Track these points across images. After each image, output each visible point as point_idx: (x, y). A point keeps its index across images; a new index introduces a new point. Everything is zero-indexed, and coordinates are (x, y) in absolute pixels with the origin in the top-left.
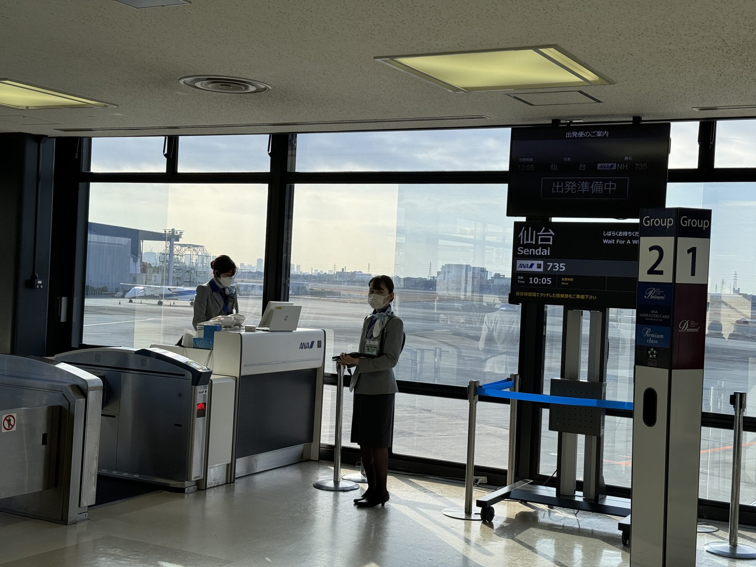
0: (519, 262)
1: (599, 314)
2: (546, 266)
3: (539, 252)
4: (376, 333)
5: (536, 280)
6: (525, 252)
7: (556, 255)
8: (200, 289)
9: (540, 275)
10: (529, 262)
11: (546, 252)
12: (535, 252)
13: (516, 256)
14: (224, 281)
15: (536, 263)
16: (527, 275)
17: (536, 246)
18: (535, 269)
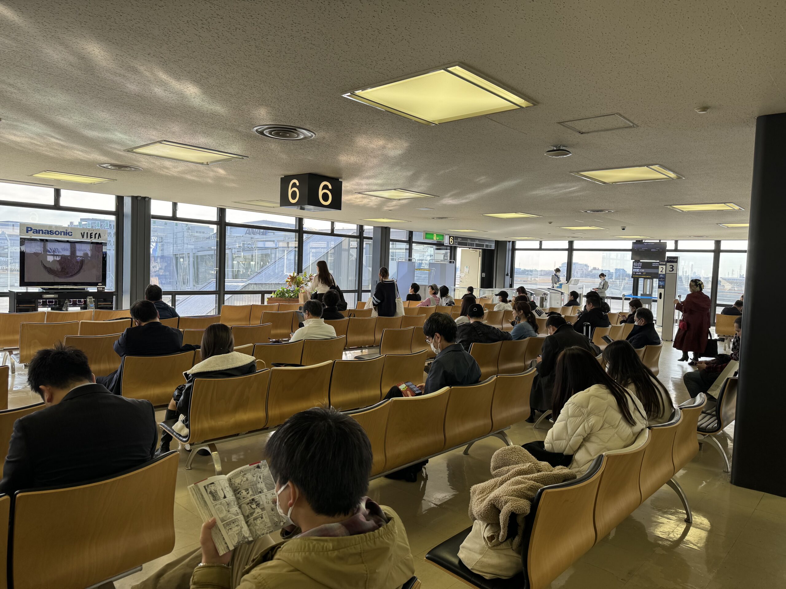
0: (634, 269)
1: (652, 280)
2: (640, 270)
3: (638, 267)
4: (602, 284)
5: (638, 273)
6: (635, 267)
7: (642, 268)
8: (553, 276)
9: (638, 272)
10: (636, 270)
11: (640, 267)
12: (637, 267)
13: (633, 268)
14: (558, 274)
15: (638, 270)
16: (636, 272)
17: (638, 266)
18: (637, 271)
